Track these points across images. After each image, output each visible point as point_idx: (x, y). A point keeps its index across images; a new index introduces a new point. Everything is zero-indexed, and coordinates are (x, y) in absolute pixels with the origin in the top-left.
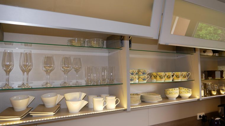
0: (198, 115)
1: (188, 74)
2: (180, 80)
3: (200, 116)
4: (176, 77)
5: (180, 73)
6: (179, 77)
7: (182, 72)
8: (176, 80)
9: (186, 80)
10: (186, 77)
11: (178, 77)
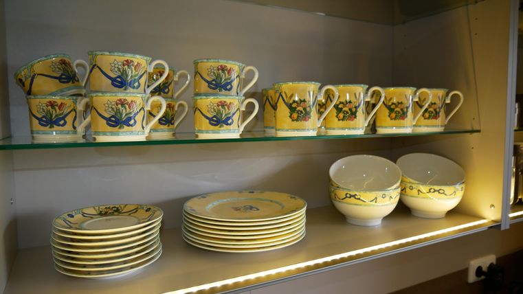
0: (474, 264)
1: (448, 101)
2: (408, 131)
3: (479, 271)
4: (387, 112)
5: (409, 91)
6: (403, 115)
7: (419, 87)
8: (389, 128)
9: (440, 129)
10: (442, 114)
11: (397, 112)
